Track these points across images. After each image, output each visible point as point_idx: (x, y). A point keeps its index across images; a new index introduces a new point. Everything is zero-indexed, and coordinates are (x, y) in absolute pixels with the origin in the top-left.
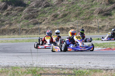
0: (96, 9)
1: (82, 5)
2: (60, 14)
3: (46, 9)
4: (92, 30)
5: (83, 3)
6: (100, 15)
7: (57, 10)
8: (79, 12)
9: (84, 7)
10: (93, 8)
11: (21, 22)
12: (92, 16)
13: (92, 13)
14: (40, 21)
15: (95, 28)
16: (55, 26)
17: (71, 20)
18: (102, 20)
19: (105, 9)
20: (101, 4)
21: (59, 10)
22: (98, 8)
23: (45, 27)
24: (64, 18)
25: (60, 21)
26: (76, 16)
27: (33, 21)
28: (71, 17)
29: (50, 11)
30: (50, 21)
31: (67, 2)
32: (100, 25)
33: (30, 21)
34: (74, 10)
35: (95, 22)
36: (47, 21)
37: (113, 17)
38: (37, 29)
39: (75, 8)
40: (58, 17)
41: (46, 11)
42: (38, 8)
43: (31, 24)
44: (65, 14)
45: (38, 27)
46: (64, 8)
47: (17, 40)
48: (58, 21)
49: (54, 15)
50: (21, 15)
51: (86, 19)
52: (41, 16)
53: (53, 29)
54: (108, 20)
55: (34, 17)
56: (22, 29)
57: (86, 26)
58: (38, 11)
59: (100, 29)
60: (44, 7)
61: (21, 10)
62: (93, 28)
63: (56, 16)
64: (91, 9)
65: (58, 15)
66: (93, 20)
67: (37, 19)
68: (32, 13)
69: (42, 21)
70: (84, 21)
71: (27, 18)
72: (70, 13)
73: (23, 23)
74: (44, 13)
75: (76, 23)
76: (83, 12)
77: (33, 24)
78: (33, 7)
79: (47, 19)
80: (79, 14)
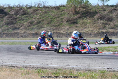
0: (65, 18)
1: (53, 14)
2: (34, 22)
3: (23, 16)
4: (61, 35)
5: (54, 12)
6: (68, 23)
7: (32, 17)
8: (50, 20)
9: (55, 15)
10: (62, 17)
11: (2, 27)
12: (61, 24)
13: (62, 21)
14: (18, 27)
15: (64, 34)
16: (30, 31)
17: (44, 27)
18: (70, 27)
19: (72, 18)
20: (69, 13)
21: (34, 17)
22: (66, 17)
23: (23, 32)
24: (39, 25)
25: (35, 27)
26: (48, 24)
27: (13, 26)
28: (44, 24)
29: (26, 19)
30: (27, 26)
31: (41, 11)
32: (68, 31)
33: (9, 27)
34: (47, 18)
35: (64, 29)
36: (24, 27)
37: (79, 25)
38: (16, 33)
39: (47, 16)
40: (33, 24)
41: (23, 18)
42: (17, 15)
43: (10, 29)
44: (39, 21)
45: (16, 31)
46: (38, 16)
47: (3, 42)
48: (33, 27)
49: (30, 22)
50: (2, 21)
51: (56, 26)
52: (19, 23)
53: (29, 34)
54: (75, 27)
55: (13, 23)
56: (3, 33)
57: (57, 32)
58: (16, 18)
59: (68, 34)
60: (22, 15)
61: (2, 17)
62: (62, 33)
63: (31, 23)
64: (61, 18)
65: (33, 22)
66: (62, 27)
67: (15, 25)
68: (12, 20)
69: (20, 26)
70: (55, 27)
71: (7, 24)
72: (43, 20)
73: (4, 28)
74: (22, 20)
75: (48, 29)
76: (53, 20)
77: (12, 29)
78: (13, 15)
79: (24, 25)
80: (51, 22)
